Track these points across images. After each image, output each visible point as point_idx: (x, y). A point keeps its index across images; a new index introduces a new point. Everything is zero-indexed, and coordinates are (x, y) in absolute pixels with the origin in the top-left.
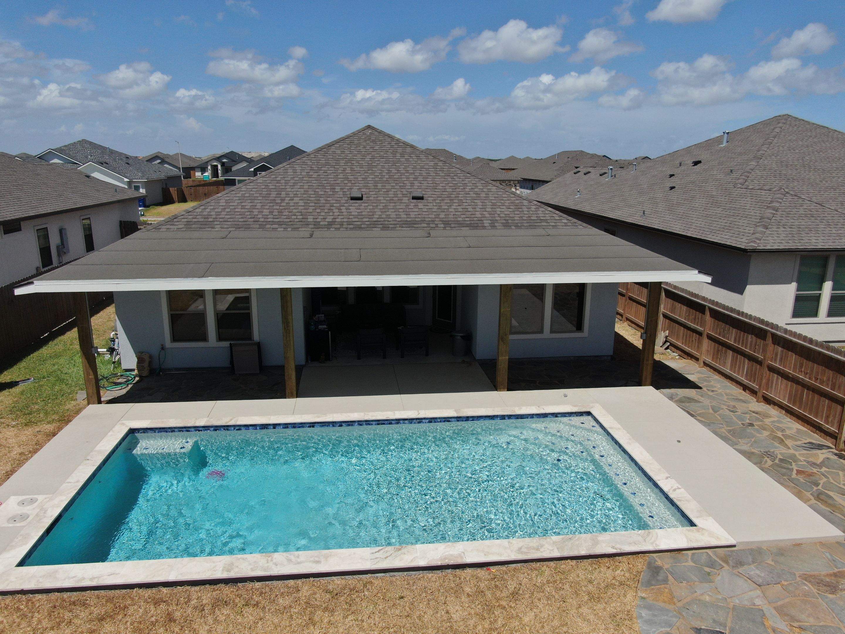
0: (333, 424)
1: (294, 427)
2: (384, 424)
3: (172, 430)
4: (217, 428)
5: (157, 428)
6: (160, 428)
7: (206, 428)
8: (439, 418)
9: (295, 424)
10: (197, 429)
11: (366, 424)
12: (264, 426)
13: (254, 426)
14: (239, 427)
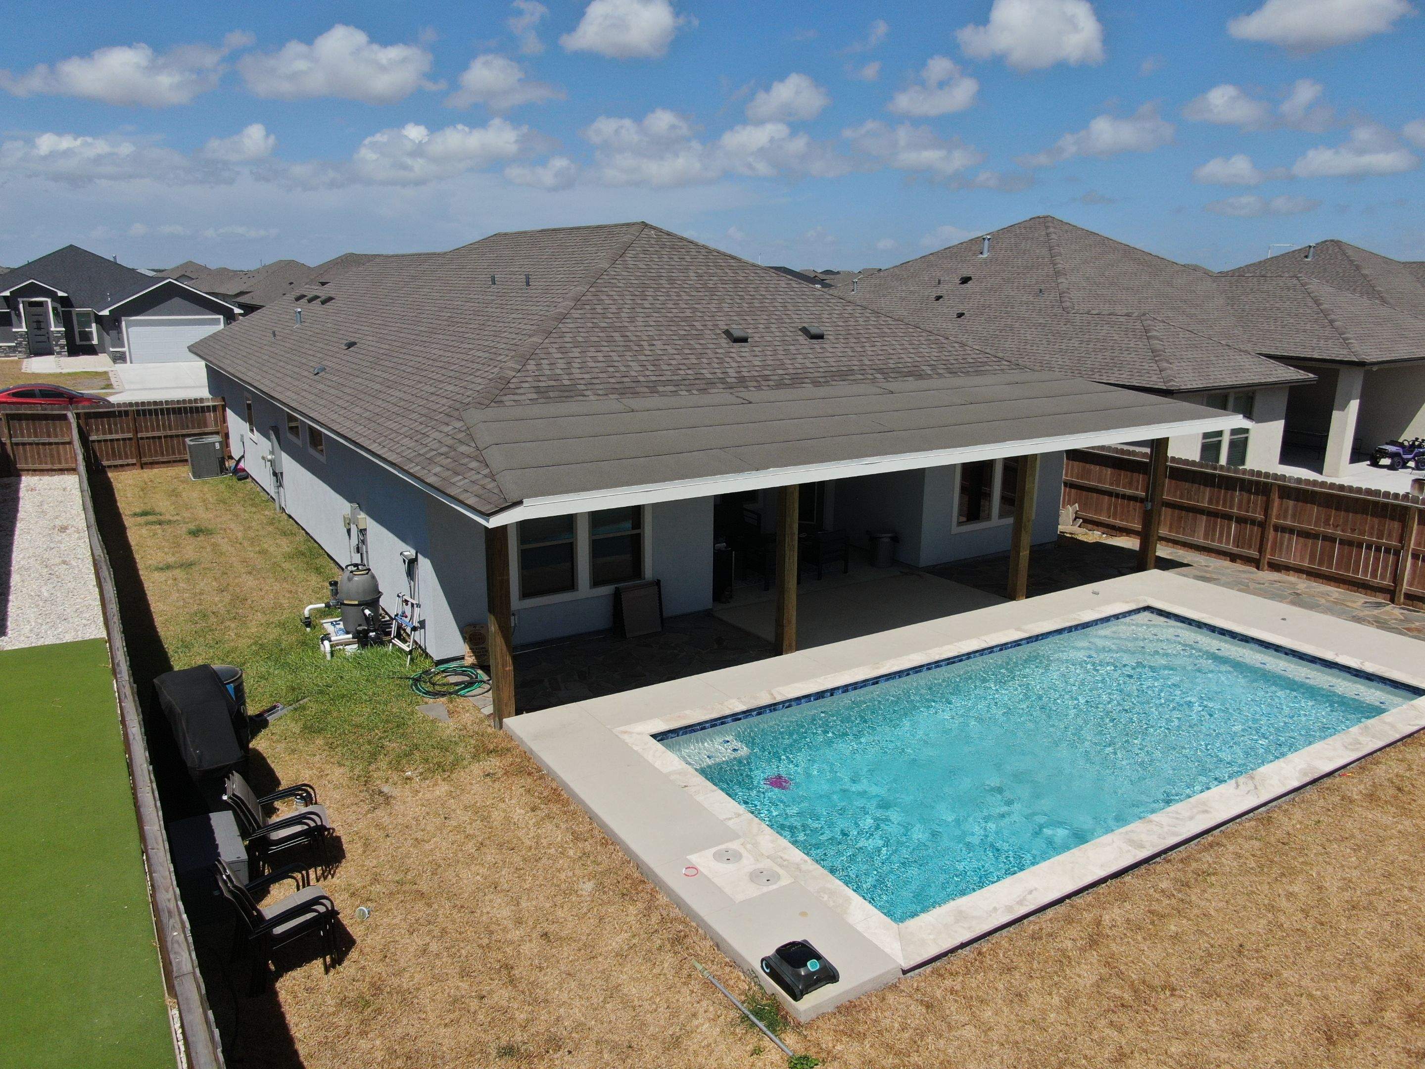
0: (899, 674)
1: (855, 689)
2: (954, 662)
3: (700, 727)
4: (760, 711)
5: (680, 729)
6: (686, 727)
7: (747, 713)
8: (1011, 643)
9: (856, 683)
10: (735, 717)
11: (936, 667)
12: (820, 695)
13: (807, 697)
14: (788, 703)
